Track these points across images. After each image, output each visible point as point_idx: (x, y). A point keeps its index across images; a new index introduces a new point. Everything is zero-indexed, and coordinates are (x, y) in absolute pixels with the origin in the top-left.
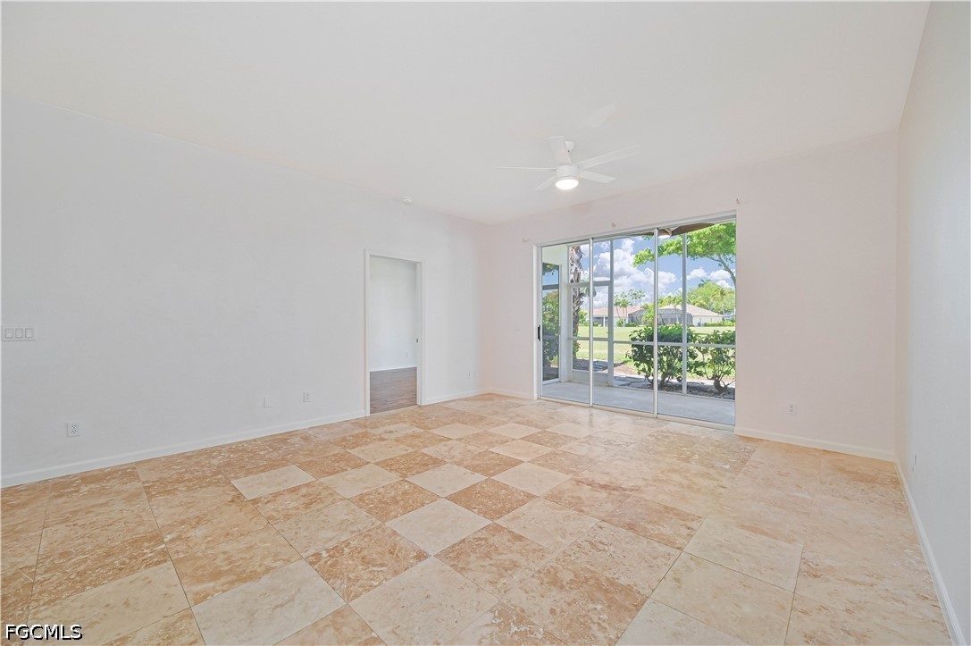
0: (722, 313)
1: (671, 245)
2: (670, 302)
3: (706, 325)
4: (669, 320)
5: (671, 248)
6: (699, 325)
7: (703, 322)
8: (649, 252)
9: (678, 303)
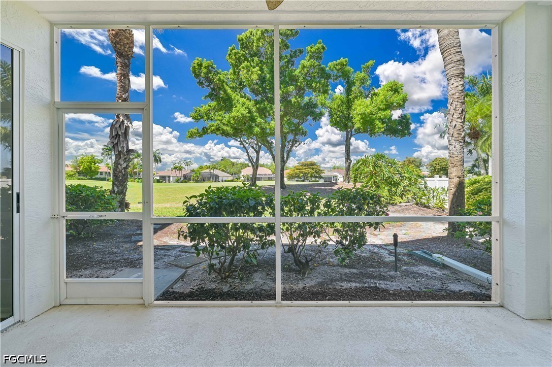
0: (232, 175)
1: (213, 126)
2: (207, 168)
3: (225, 181)
4: (207, 179)
5: (213, 128)
6: (222, 181)
7: (224, 180)
8: (198, 131)
9: (211, 169)
